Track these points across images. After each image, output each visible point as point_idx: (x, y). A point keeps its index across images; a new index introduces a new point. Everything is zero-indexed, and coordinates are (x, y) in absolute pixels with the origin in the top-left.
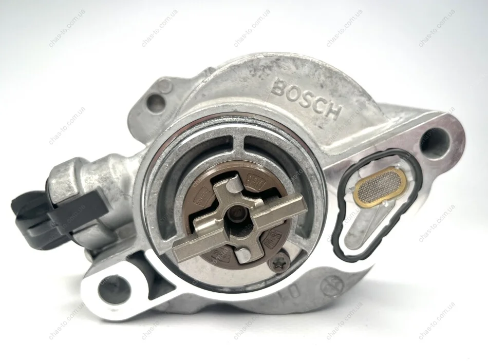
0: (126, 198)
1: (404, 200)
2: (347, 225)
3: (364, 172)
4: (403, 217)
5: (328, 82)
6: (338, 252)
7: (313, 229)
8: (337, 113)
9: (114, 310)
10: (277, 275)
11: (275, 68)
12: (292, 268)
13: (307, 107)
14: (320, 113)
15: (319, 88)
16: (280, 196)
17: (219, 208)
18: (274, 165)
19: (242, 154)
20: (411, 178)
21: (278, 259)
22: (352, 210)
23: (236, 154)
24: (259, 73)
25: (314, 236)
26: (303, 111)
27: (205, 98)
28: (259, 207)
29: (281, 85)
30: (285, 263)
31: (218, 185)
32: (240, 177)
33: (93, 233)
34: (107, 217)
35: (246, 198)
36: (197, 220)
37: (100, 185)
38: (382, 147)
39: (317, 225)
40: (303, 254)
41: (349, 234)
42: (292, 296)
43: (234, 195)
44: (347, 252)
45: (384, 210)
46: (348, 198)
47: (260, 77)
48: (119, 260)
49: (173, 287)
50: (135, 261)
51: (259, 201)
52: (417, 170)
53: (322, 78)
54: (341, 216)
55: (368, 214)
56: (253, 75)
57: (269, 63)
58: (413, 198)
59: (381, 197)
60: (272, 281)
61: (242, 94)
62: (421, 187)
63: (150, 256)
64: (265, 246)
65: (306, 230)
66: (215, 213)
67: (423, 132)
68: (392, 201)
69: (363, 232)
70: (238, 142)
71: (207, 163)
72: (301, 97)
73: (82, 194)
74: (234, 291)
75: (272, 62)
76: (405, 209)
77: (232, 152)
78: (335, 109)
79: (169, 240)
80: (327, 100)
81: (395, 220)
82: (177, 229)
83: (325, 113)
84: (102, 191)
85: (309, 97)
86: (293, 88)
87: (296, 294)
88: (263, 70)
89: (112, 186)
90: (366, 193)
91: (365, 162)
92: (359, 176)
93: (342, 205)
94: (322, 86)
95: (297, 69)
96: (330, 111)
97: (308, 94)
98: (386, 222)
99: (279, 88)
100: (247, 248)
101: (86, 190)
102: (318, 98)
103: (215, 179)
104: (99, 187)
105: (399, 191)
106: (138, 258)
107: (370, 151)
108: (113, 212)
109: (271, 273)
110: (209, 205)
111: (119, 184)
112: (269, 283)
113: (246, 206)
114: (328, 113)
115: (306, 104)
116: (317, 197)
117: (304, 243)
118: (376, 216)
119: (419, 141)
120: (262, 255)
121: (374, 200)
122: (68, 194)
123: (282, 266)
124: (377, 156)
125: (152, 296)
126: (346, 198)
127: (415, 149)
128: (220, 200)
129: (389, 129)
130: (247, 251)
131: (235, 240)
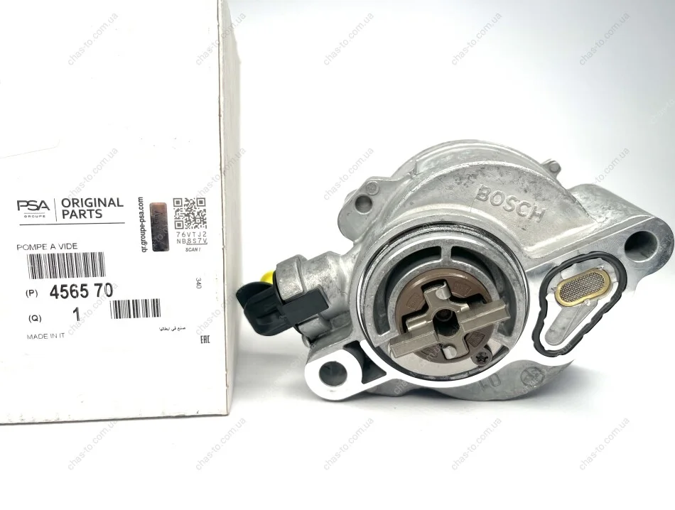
0: (342, 295)
1: (607, 299)
2: (548, 322)
3: (566, 274)
4: (604, 315)
5: (532, 187)
6: (539, 347)
7: (515, 328)
9: (332, 391)
10: (479, 367)
11: (480, 176)
12: (494, 362)
13: (511, 210)
14: (524, 216)
15: (523, 192)
16: (485, 302)
17: (429, 311)
18: (479, 271)
19: (449, 262)
20: (614, 279)
21: (481, 353)
22: (554, 309)
23: (443, 262)
24: (464, 181)
25: (515, 334)
26: (507, 215)
27: (413, 206)
28: (465, 311)
29: (485, 192)
30: (487, 358)
31: (427, 292)
32: (447, 284)
33: (314, 325)
34: (325, 312)
35: (453, 303)
36: (409, 321)
37: (321, 283)
38: (585, 250)
39: (518, 325)
40: (504, 350)
41: (550, 330)
42: (493, 385)
43: (443, 301)
44: (547, 347)
45: (585, 309)
46: (550, 298)
47: (465, 185)
48: (337, 349)
49: (384, 373)
50: (350, 349)
51: (465, 306)
52: (621, 271)
53: (526, 183)
54: (543, 314)
55: (569, 313)
56: (459, 184)
57: (474, 172)
58: (617, 297)
59: (583, 296)
60: (474, 372)
61: (447, 202)
62: (625, 288)
63: (364, 345)
64: (469, 344)
65: (509, 329)
66: (425, 315)
67: (628, 236)
68: (594, 300)
69: (564, 328)
70: (446, 251)
71: (417, 270)
73: (306, 292)
74: (438, 379)
75: (477, 171)
76: (607, 308)
77: (440, 261)
79: (384, 335)
80: (531, 203)
81: (597, 318)
82: (391, 325)
83: (528, 216)
84: (322, 288)
85: (512, 201)
86: (497, 194)
87: (496, 383)
88: (469, 178)
89: (331, 285)
90: (567, 292)
91: (567, 265)
92: (561, 277)
93: (544, 304)
94: (526, 191)
95: (502, 176)
96: (534, 214)
97: (511, 199)
98: (588, 320)
100: (453, 346)
101: (308, 288)
102: (522, 202)
103: (425, 287)
104: (319, 285)
105: (603, 290)
106: (354, 347)
107: (573, 254)
108: (333, 303)
109: (475, 366)
110: (420, 308)
111: (337, 283)
112: (471, 373)
113: (453, 309)
116: (520, 300)
117: (506, 341)
118: (577, 315)
119: (624, 245)
120: (466, 352)
121: (576, 299)
122: (295, 292)
123: (483, 360)
124: (580, 259)
125: (365, 381)
126: (547, 298)
127: (620, 253)
128: (430, 304)
129: (593, 232)
130: (453, 349)
131: (443, 339)
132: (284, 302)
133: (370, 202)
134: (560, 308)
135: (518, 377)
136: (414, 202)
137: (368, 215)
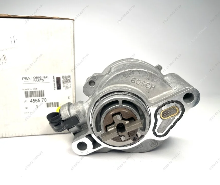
0: (85, 117)
1: (178, 116)
2: (158, 125)
3: (164, 108)
4: (177, 122)
5: (150, 78)
6: (155, 134)
7: (146, 128)
8: (154, 88)
9: (82, 152)
10: (134, 142)
11: (132, 74)
12: (139, 140)
13: (143, 86)
14: (148, 88)
15: (147, 79)
16: (135, 120)
17: (115, 124)
18: (132, 109)
19: (122, 106)
20: (180, 110)
21: (134, 137)
22: (160, 121)
23: (120, 106)
24: (127, 76)
25: (146, 131)
26: (142, 87)
27: (109, 85)
28: (128, 124)
29: (134, 80)
30: (137, 139)
31: (114, 117)
32: (121, 114)
33: (75, 128)
34: (79, 124)
35: (123, 121)
36: (108, 127)
37: (76, 113)
38: (170, 100)
39: (147, 127)
40: (142, 136)
41: (159, 128)
42: (140, 147)
43: (120, 120)
44: (158, 134)
45: (171, 120)
46: (158, 117)
47: (127, 77)
48: (83, 137)
49: (101, 145)
50: (87, 137)
51: (128, 122)
52: (182, 106)
53: (148, 76)
54: (156, 122)
55: (166, 121)
56: (125, 77)
57: (130, 73)
58: (181, 116)
59: (170, 115)
60: (133, 144)
61: (121, 83)
62: (184, 112)
63: (93, 135)
64: (130, 135)
65: (144, 129)
66: (114, 125)
67: (184, 94)
68: (173, 117)
69: (164, 127)
70: (120, 102)
71: (110, 109)
72: (141, 83)
73: (71, 117)
74: (120, 147)
75: (130, 72)
76: (178, 120)
77: (118, 105)
78: (153, 86)
79: (99, 132)
80: (150, 83)
81: (175, 123)
82: (102, 129)
83: (150, 87)
84: (77, 115)
85: (144, 83)
86: (138, 80)
87: (141, 146)
88: (128, 75)
89: (80, 114)
90: (165, 114)
91: (164, 105)
92: (162, 109)
93: (156, 119)
94: (148, 79)
95: (139, 74)
96: (151, 87)
97: (143, 82)
98: (172, 124)
99: (133, 80)
100: (124, 136)
101: (72, 115)
102: (147, 83)
103: (113, 115)
104: (76, 114)
105: (177, 113)
106: (89, 136)
107: (166, 101)
108: (81, 121)
110: (112, 123)
111: (82, 113)
112: (131, 144)
113: (123, 123)
114: (151, 88)
115: (143, 85)
116: (147, 119)
117: (143, 133)
118: (168, 122)
119: (183, 97)
120: (129, 138)
121: (167, 117)
122: (67, 117)
123: (135, 140)
124: (168, 103)
125: (94, 148)
126: (157, 117)
127: (182, 100)
128: (115, 121)
129: (172, 93)
130: (124, 137)
131: (120, 134)
132: (63, 121)
133: (94, 83)
134: (162, 120)
135: (149, 144)
136: (109, 83)
137: (94, 87)
